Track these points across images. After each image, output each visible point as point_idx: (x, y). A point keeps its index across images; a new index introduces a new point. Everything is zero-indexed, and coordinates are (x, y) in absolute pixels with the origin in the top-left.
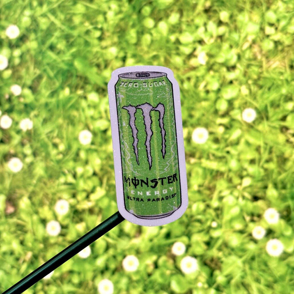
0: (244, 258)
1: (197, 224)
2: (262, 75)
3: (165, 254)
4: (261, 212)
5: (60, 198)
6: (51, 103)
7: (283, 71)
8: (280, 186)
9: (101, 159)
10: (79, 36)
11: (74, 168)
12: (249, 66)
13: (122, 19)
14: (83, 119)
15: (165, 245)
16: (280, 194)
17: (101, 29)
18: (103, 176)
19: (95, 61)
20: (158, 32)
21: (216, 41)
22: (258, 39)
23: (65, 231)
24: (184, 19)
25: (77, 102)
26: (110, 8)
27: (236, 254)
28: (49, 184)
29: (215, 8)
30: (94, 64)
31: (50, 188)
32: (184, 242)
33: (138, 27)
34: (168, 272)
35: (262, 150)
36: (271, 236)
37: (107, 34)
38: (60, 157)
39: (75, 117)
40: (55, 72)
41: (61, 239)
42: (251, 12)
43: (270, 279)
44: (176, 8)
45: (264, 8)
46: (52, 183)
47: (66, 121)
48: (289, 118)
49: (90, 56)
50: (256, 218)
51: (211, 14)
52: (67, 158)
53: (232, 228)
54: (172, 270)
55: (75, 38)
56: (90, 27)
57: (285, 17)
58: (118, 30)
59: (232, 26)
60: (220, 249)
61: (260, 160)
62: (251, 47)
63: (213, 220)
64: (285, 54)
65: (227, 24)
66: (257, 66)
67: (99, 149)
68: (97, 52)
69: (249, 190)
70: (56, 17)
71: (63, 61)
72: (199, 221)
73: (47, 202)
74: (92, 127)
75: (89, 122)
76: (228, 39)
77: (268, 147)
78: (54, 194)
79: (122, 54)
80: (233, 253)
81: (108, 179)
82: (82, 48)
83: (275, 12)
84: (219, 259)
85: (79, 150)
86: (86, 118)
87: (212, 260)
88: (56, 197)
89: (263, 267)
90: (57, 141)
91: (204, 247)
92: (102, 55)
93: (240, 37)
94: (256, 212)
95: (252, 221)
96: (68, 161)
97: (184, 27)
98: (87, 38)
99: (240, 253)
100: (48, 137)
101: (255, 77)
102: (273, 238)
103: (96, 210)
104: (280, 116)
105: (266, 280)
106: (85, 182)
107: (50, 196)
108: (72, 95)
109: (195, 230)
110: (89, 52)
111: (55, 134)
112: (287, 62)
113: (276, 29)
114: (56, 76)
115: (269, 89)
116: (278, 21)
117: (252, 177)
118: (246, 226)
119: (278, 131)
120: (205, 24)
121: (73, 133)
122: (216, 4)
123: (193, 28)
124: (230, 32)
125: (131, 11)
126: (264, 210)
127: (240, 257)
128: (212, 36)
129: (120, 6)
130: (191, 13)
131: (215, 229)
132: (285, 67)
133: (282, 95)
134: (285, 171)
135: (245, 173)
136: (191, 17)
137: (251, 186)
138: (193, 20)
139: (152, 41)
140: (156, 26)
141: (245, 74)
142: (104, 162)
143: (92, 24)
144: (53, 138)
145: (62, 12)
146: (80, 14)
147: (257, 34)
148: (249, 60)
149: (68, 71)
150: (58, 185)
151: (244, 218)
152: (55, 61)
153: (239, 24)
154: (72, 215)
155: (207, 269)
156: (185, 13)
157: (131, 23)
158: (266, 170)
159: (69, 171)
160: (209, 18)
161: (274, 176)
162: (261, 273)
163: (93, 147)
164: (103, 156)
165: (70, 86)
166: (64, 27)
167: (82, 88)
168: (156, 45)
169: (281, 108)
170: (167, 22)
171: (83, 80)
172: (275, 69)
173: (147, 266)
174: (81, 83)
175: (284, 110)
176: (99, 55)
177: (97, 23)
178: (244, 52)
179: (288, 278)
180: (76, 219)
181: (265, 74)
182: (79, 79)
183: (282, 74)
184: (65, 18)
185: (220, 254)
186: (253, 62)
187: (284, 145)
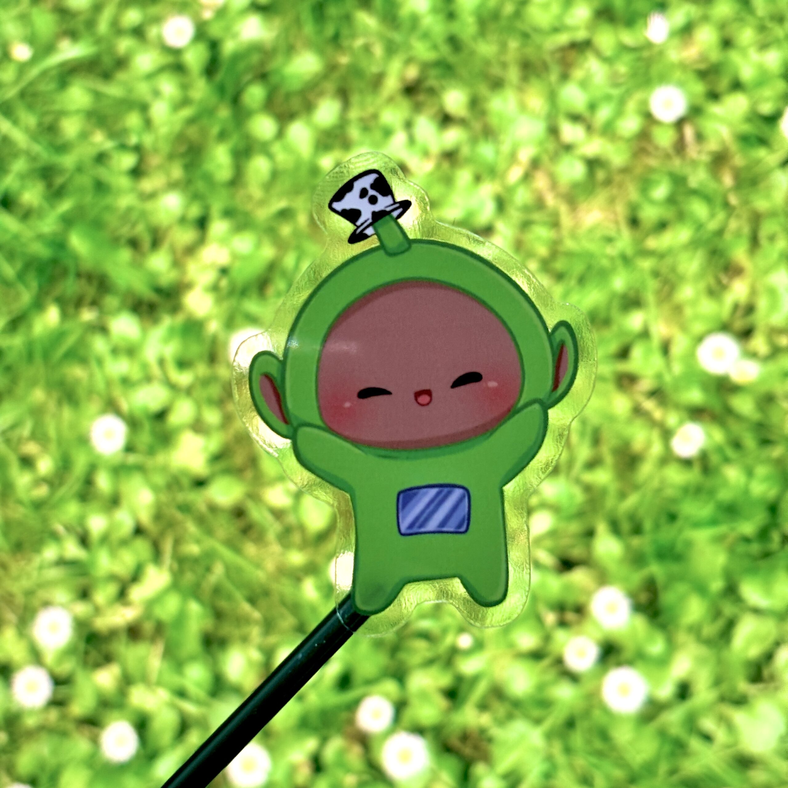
0: (548, 724)
1: (421, 645)
2: (561, 249)
3: (340, 731)
4: (582, 599)
5: (47, 604)
6: (10, 348)
7: (612, 233)
8: (626, 526)
9: (155, 489)
10: (79, 169)
11: (81, 520)
12: (526, 225)
13: (191, 121)
14: (100, 385)
15: (339, 708)
16: (628, 548)
17: (138, 149)
18: (162, 534)
19: (125, 231)
20: (288, 149)
21: (438, 166)
22: (545, 159)
23: (63, 690)
24: (354, 114)
25: (82, 343)
26: (157, 93)
27: (527, 716)
28: (15, 568)
29: (432, 82)
30: (123, 241)
31: (17, 578)
32: (387, 695)
33: (234, 140)
34: (350, 780)
35: (575, 438)
36: (612, 659)
37: (154, 161)
38: (42, 491)
39: (77, 381)
40: (19, 265)
41: (53, 715)
42: (520, 89)
43: (618, 774)
44: (330, 86)
45: (554, 77)
46: (23, 563)
47: (55, 395)
48: (637, 352)
49: (112, 220)
50: (570, 616)
51: (421, 97)
52: (62, 491)
53: (511, 645)
54: (359, 773)
55: (67, 175)
56: (109, 145)
57: (608, 98)
58: (183, 149)
59: (477, 126)
60: (483, 707)
61: (570, 463)
62: (527, 177)
63: (461, 630)
64: (615, 191)
65: (462, 122)
66: (545, 224)
67: (150, 463)
68: (129, 210)
69: (549, 543)
70: (16, 122)
71: (40, 237)
72: (426, 636)
73: (11, 617)
74: (125, 406)
75: (117, 392)
76: (469, 161)
77: (589, 430)
78: (30, 593)
79: (195, 211)
80: (517, 712)
81: (177, 542)
82: (88, 199)
83: (584, 84)
84: (482, 731)
85: (92, 469)
86: (109, 383)
87: (465, 737)
88: (36, 602)
89: (598, 744)
90: (31, 448)
91: (442, 703)
92: (143, 214)
93: (497, 152)
94: (571, 599)
95: (563, 624)
96: (62, 501)
97: (354, 133)
98: (102, 173)
99: (536, 713)
100: (8, 441)
101: (543, 251)
102: (619, 664)
103: (148, 627)
104: (613, 347)
105: (608, 778)
106: (113, 553)
107: (20, 599)
108: (69, 325)
109: (414, 659)
110: (109, 208)
111: (26, 430)
112: (621, 209)
113: (589, 128)
114: (21, 276)
115: (582, 281)
116: (593, 107)
117: (555, 509)
118: (547, 638)
119: (610, 387)
120: (408, 125)
121: (73, 426)
122: (433, 72)
123: (378, 135)
124: (474, 141)
125: (214, 100)
126: (589, 594)
127: (538, 722)
128: (426, 154)
129: (185, 87)
130: (369, 99)
131: (468, 653)
132: (617, 222)
133: (613, 295)
134: (636, 487)
135: (534, 501)
136: (371, 110)
137: (553, 534)
138: (375, 116)
139: (275, 175)
140: (280, 134)
141: (519, 245)
142: (164, 498)
143: (112, 134)
144: (20, 441)
145: (30, 107)
146: (78, 112)
147: (541, 143)
148: (526, 209)
149: (54, 262)
150: (41, 568)
151: (539, 620)
152: (16, 237)
153: (493, 120)
154: (82, 646)
155: (452, 763)
156: (355, 99)
157: (215, 130)
158: (588, 488)
159: (69, 528)
160: (418, 108)
161: (610, 502)
162: (594, 760)
163: (132, 459)
164: (160, 480)
165: (61, 302)
166: (37, 148)
167: (95, 303)
168: (284, 184)
169: (615, 328)
170: (309, 123)
171: (95, 283)
172: (591, 231)
173: (293, 770)
174: (91, 291)
175: (622, 333)
176: (134, 216)
177: (125, 132)
178: (510, 190)
179: (663, 768)
180: (94, 655)
181: (569, 244)
182: (83, 282)
183: (609, 240)
184: (40, 124)
185: (485, 720)
186: (536, 216)
187: (629, 421)
